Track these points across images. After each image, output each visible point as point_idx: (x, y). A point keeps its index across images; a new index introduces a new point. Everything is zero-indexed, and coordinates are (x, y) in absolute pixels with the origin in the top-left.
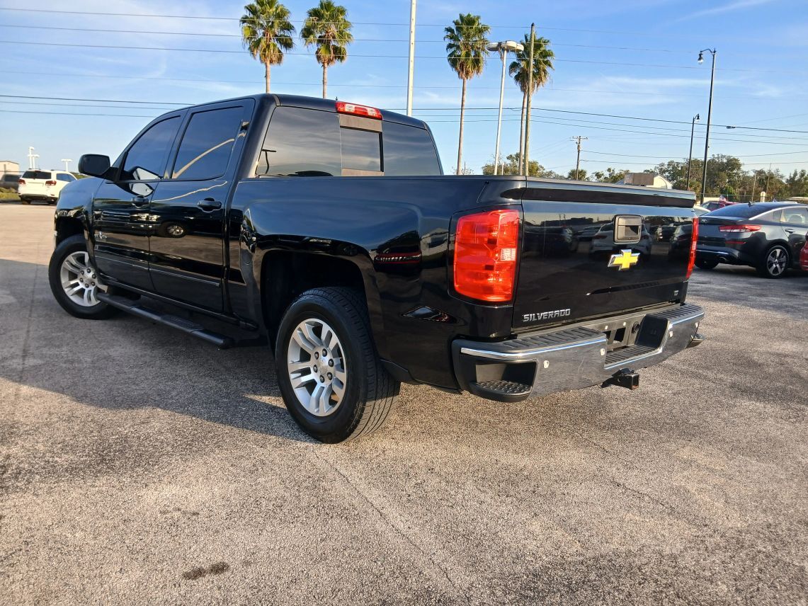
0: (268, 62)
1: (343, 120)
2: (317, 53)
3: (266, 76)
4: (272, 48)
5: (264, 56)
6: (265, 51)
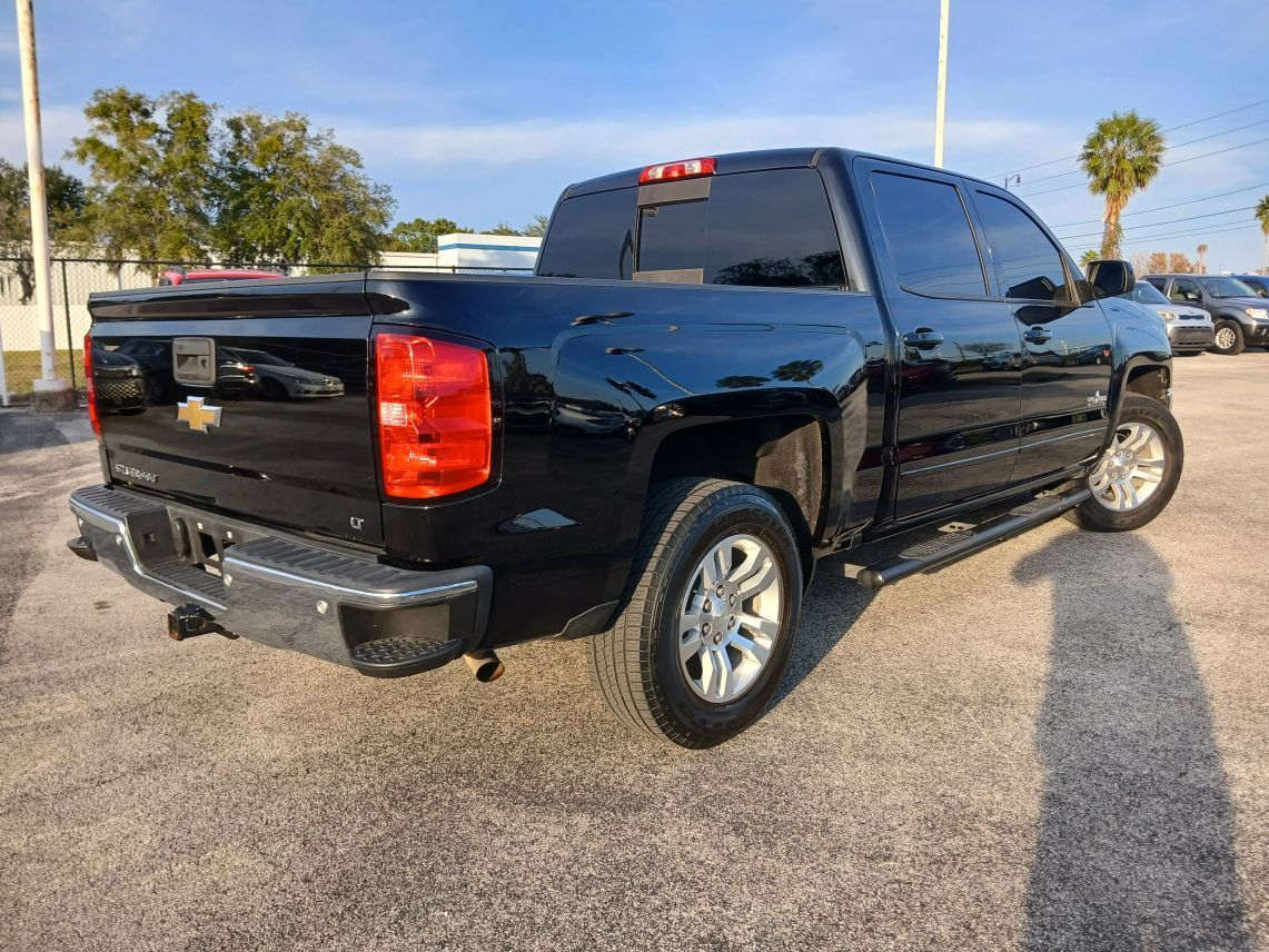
1: (643, 196)
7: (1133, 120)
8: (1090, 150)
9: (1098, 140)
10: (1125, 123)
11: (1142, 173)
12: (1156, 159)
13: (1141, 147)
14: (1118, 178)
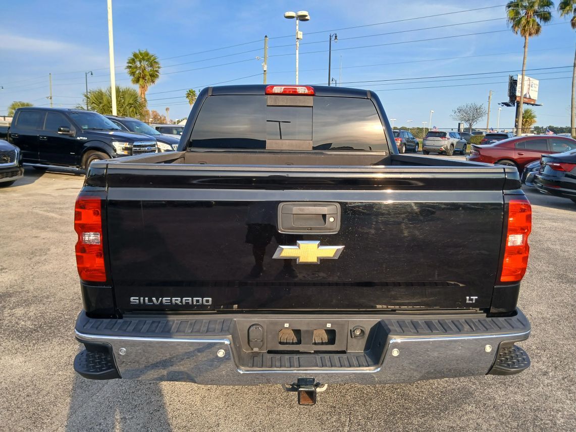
0: (527, 35)
1: (270, 100)
2: (572, 20)
3: (525, 47)
4: (531, 23)
5: (524, 31)
6: (525, 26)
7: (147, 54)
8: (130, 65)
9: (133, 61)
10: (144, 55)
11: (154, 76)
12: (157, 71)
13: (151, 66)
14: (143, 78)
